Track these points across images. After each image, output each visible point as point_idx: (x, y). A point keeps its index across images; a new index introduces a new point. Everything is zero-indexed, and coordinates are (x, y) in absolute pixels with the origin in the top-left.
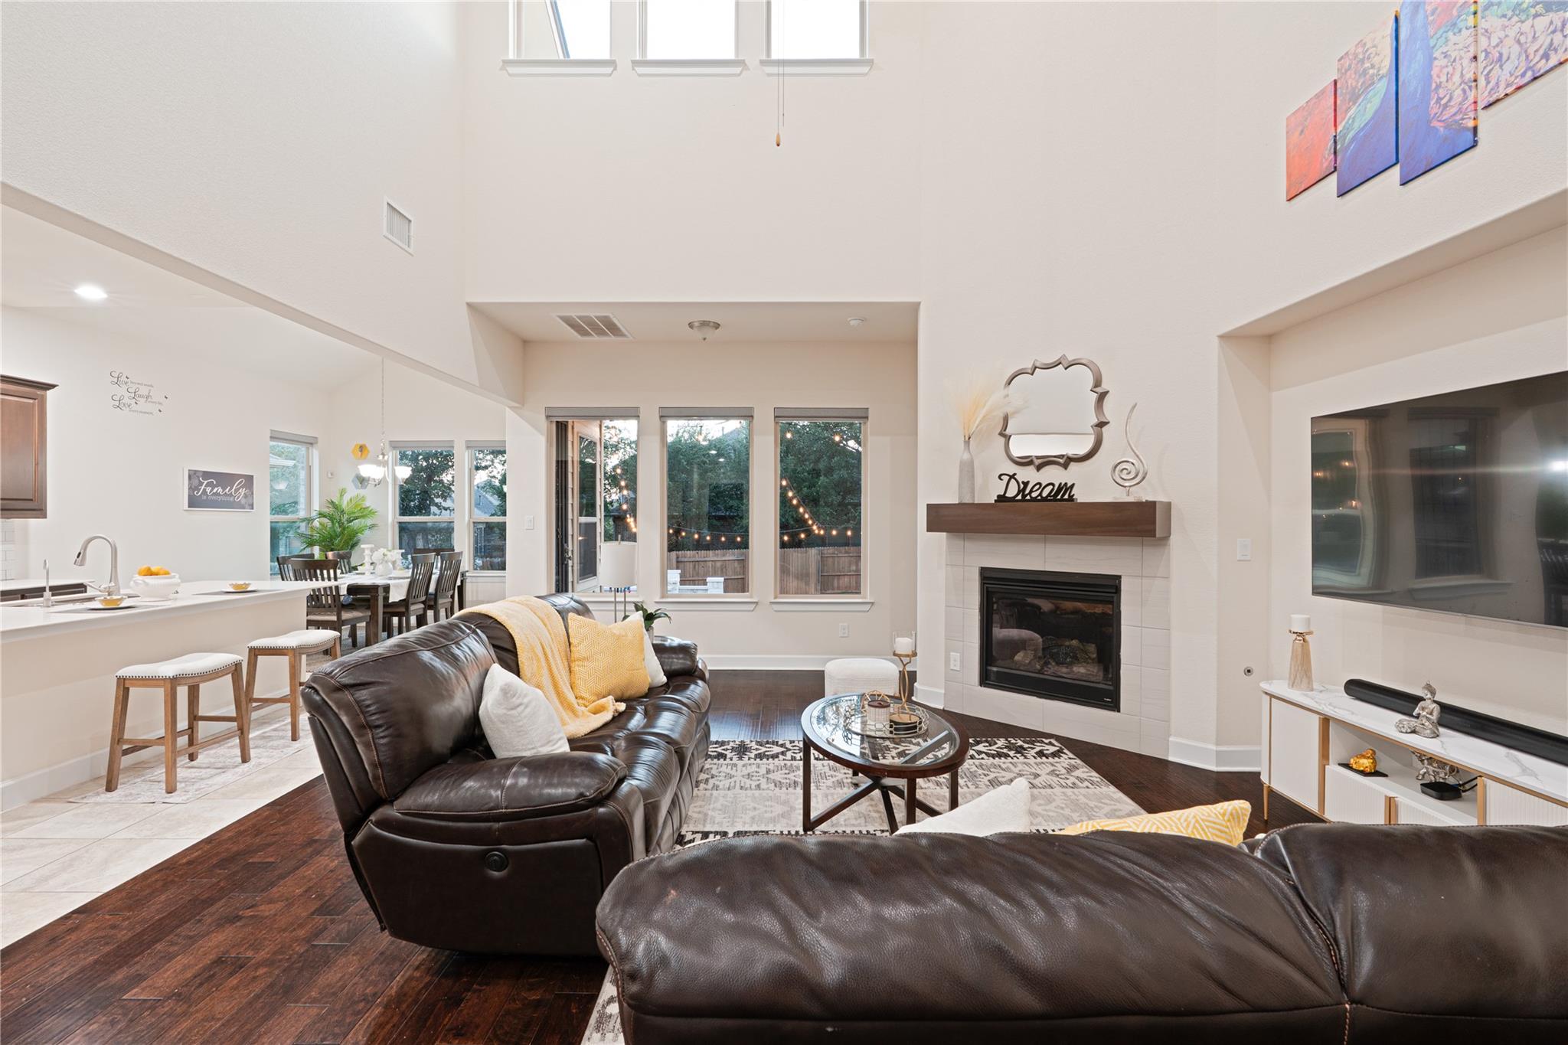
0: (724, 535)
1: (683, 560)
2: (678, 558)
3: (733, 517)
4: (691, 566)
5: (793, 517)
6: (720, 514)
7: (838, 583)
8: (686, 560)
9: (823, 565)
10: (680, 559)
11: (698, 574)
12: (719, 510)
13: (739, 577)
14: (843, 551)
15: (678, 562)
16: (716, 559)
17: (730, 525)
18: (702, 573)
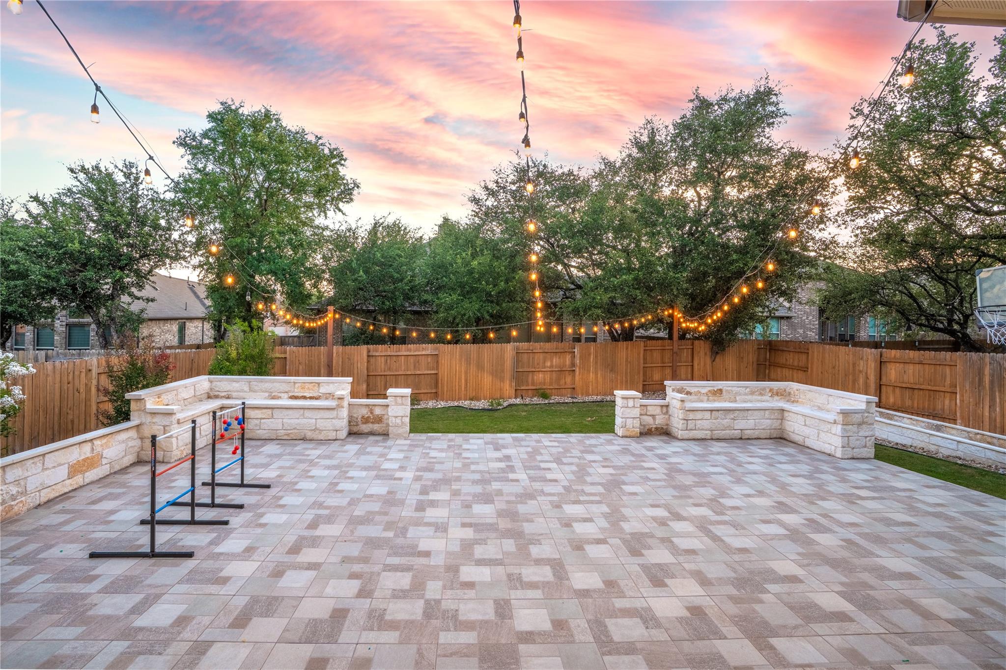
0: (417, 330)
1: (374, 354)
2: (369, 351)
3: (427, 312)
4: (383, 361)
5: (488, 312)
6: (415, 308)
7: (533, 379)
8: (377, 354)
9: (518, 361)
10: (371, 354)
11: (389, 369)
12: (414, 304)
13: (433, 372)
14: (539, 347)
15: (368, 356)
16: (408, 353)
17: (424, 319)
18: (394, 368)
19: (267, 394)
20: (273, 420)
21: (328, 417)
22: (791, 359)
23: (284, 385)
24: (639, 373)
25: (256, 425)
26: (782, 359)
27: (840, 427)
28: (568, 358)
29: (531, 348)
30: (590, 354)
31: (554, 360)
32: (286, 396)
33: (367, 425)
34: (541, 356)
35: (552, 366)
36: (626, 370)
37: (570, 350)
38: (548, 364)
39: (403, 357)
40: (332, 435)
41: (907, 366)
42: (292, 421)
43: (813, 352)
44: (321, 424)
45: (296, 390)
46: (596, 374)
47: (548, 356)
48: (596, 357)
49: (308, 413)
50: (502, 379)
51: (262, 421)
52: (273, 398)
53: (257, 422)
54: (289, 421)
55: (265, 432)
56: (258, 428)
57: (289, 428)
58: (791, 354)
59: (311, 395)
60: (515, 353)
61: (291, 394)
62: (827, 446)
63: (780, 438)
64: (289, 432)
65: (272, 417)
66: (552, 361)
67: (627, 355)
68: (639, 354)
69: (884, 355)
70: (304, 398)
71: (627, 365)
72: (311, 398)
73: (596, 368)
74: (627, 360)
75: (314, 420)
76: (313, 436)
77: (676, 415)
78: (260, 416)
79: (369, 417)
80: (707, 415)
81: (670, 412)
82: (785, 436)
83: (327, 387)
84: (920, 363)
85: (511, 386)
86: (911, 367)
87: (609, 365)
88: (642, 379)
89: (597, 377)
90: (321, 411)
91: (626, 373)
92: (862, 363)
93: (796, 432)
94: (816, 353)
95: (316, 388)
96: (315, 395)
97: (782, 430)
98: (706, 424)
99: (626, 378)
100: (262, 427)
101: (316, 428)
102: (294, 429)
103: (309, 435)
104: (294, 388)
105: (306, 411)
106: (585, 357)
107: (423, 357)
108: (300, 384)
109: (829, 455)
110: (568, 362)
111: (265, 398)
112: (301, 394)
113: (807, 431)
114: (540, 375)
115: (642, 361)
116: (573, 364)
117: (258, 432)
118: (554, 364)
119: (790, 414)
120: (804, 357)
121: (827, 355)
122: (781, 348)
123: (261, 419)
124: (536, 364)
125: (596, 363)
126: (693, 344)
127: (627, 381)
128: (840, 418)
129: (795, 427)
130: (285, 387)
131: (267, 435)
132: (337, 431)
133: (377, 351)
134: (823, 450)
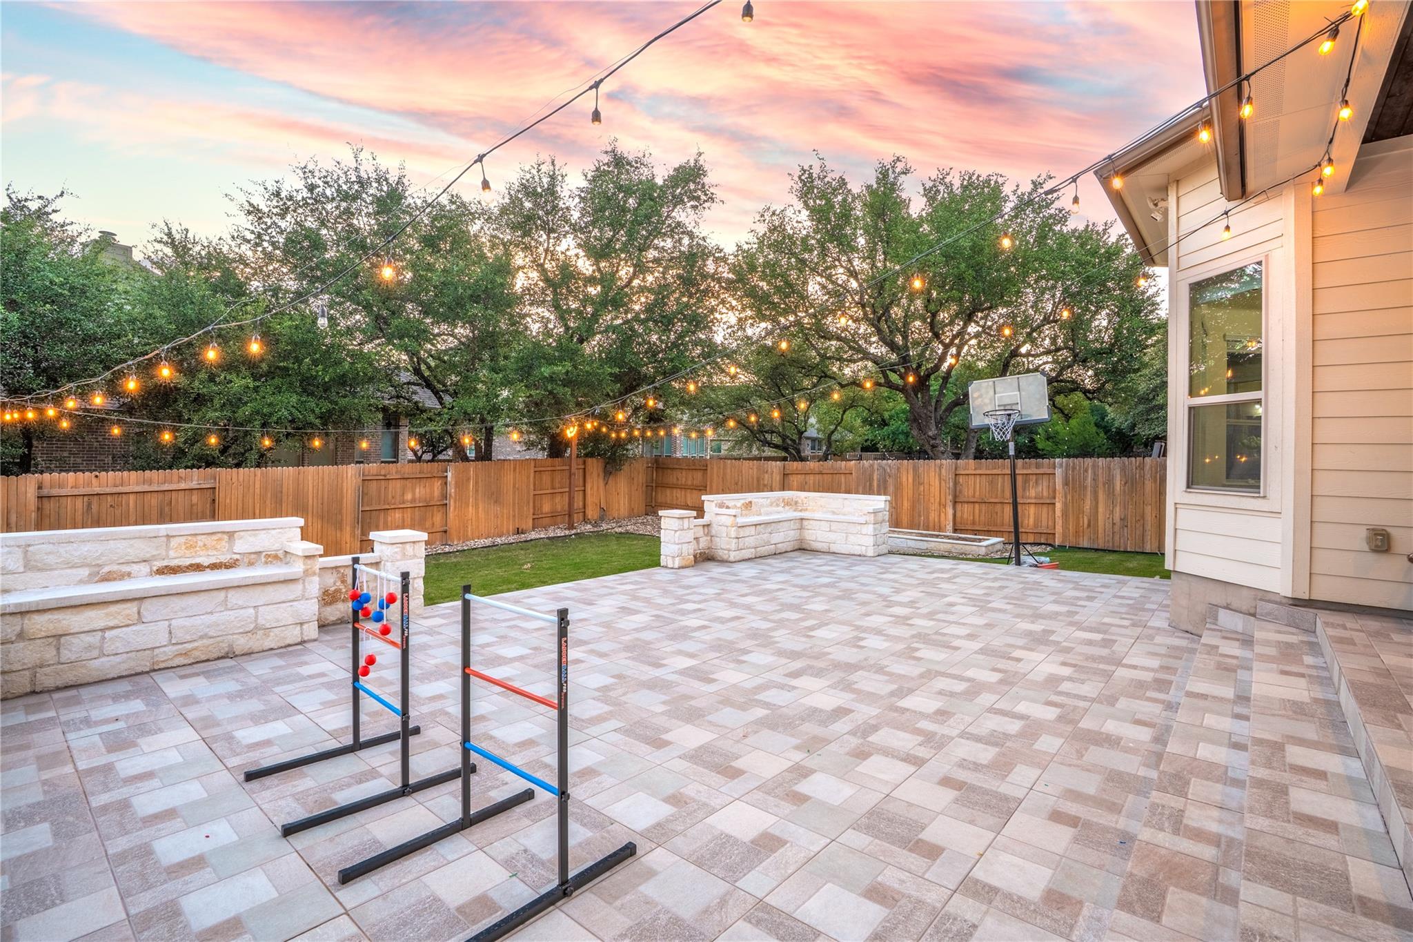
1: (55, 492)
7: (386, 522)
8: (63, 492)
9: (364, 494)
14: (394, 470)
16: (146, 488)
19: (85, 572)
20: (139, 627)
21: (283, 598)
22: (684, 477)
23: (139, 544)
24: (528, 503)
25: (90, 647)
26: (672, 478)
27: (871, 526)
28: (437, 484)
29: (383, 473)
30: (468, 479)
31: (417, 490)
32: (144, 568)
33: (333, 607)
34: (399, 484)
35: (413, 500)
36: (514, 500)
37: (440, 474)
38: (409, 496)
39: (132, 497)
40: (293, 635)
41: (808, 477)
42: (197, 621)
43: (712, 468)
44: (268, 616)
45: (172, 554)
46: (477, 508)
47: (408, 483)
48: (477, 483)
49: (235, 598)
50: (339, 526)
51: (108, 634)
52: (107, 578)
53: (94, 639)
54: (188, 622)
55: (118, 659)
56: (95, 653)
57: (188, 638)
58: (684, 472)
59: (213, 560)
60: (360, 480)
61: (158, 564)
62: (857, 547)
63: (802, 549)
64: (188, 646)
65: (140, 620)
66: (414, 494)
67: (515, 479)
68: (528, 477)
69: (787, 467)
70: (198, 568)
71: (514, 493)
72: (214, 567)
73: (476, 499)
74: (514, 486)
75: (252, 611)
76: (251, 643)
77: (725, 535)
78: (102, 624)
79: (338, 591)
80: (752, 530)
81: (713, 532)
82: (804, 546)
83: (251, 539)
84: (821, 473)
85: (353, 535)
86: (812, 477)
87: (493, 494)
88: (532, 511)
89: (477, 513)
90: (270, 588)
91: (514, 504)
92: (766, 476)
93: (819, 539)
94: (715, 470)
95: (224, 543)
96: (224, 558)
97: (801, 540)
98: (750, 541)
99: (514, 511)
100: (109, 648)
101: (256, 628)
102: (201, 637)
103: (242, 643)
104: (168, 547)
105: (231, 593)
106: (461, 484)
107: (181, 494)
108: (183, 540)
109: (860, 556)
110: (437, 493)
111: (81, 582)
112: (188, 562)
113: (832, 536)
114: (397, 515)
115: (532, 487)
116: (444, 496)
117: (96, 663)
118: (417, 495)
119: (811, 522)
120: (699, 475)
121: (729, 471)
122: (671, 466)
123: (103, 630)
124: (390, 497)
125: (477, 491)
126: (584, 463)
127: (514, 516)
128: (871, 518)
129: (817, 535)
130: (145, 549)
131: (125, 666)
132: (301, 624)
133: (60, 486)
134: (852, 552)
